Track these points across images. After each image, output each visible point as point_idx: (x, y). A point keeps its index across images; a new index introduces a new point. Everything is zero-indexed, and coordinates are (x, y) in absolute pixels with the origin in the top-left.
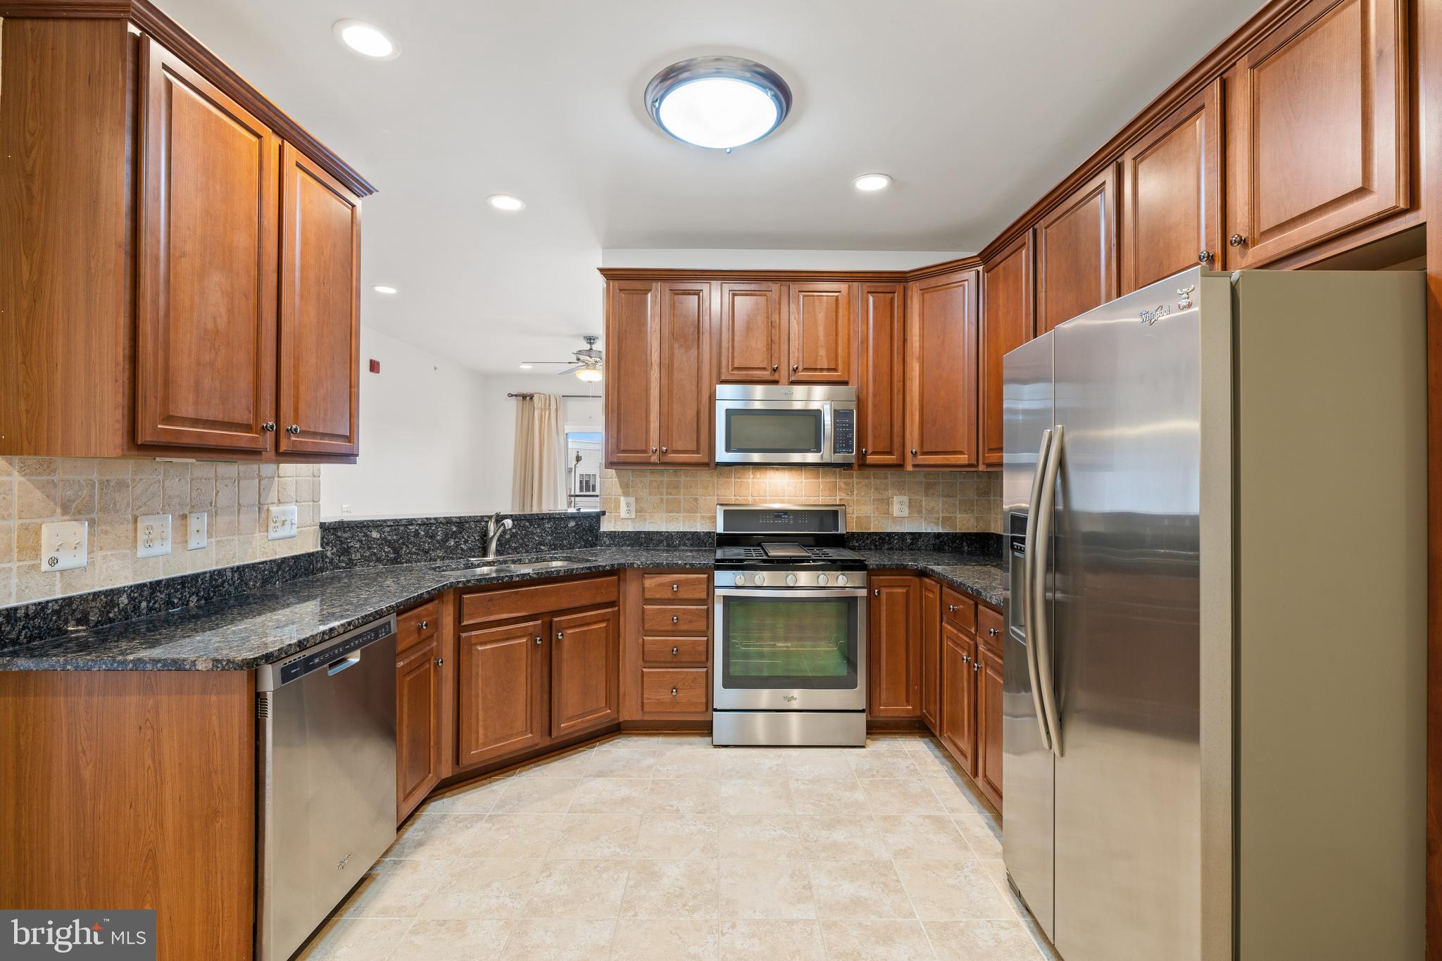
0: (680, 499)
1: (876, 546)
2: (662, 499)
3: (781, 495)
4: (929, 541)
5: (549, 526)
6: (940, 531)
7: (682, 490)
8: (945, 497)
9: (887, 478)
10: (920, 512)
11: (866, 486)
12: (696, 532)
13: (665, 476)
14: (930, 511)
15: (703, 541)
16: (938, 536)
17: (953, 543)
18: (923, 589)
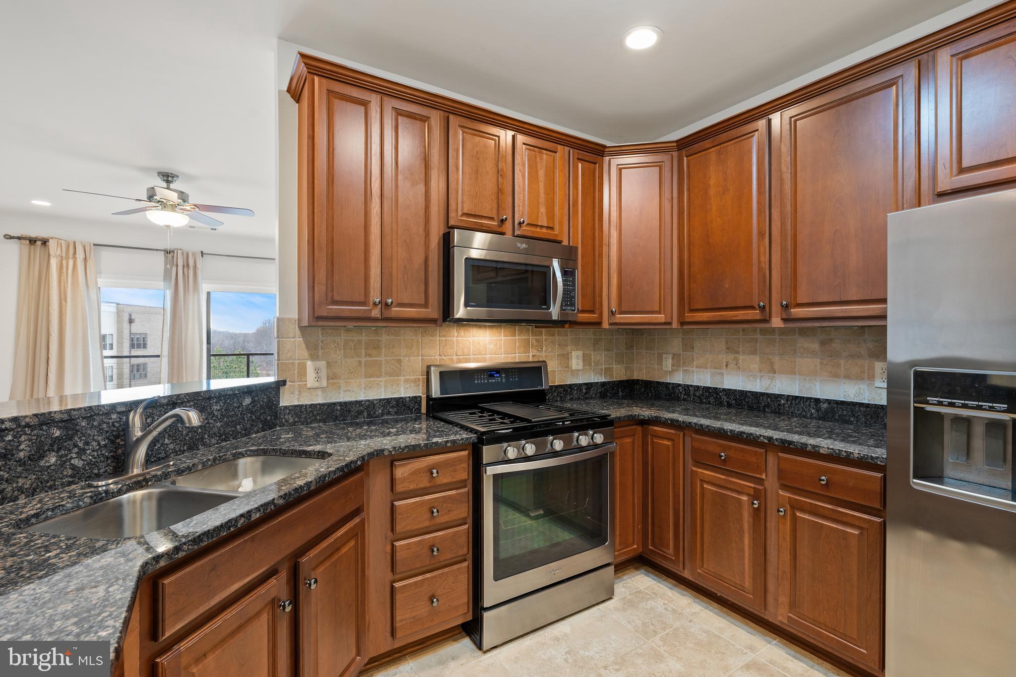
0: (381, 361)
1: (561, 397)
2: (360, 362)
3: (483, 353)
4: (597, 389)
5: (219, 408)
6: (603, 380)
7: (383, 351)
8: (606, 351)
9: (567, 335)
10: (590, 365)
11: (552, 342)
12: (402, 398)
13: (364, 334)
14: (597, 364)
15: (409, 407)
16: (603, 384)
17: (613, 389)
18: (649, 436)
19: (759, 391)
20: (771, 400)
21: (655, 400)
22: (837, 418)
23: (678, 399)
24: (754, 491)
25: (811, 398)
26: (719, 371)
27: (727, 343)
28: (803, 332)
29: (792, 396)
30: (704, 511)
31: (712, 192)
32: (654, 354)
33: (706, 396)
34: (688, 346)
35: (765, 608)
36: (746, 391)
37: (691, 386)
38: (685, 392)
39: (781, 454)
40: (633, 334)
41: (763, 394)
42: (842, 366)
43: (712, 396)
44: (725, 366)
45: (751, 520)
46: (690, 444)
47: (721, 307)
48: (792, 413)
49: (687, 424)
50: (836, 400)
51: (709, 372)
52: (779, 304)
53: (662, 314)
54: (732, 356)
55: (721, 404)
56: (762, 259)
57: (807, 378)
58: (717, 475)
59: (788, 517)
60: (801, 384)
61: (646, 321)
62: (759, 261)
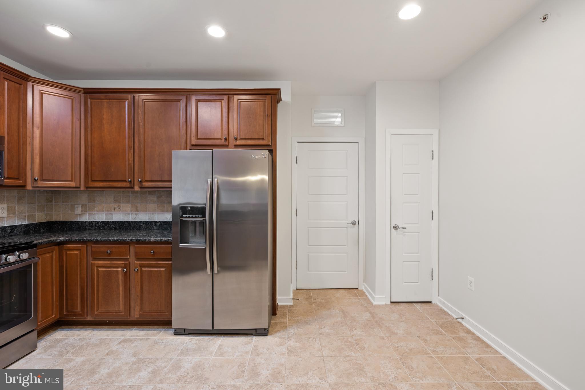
6: (27, 223)
8: (29, 204)
10: (14, 213)
14: (20, 213)
17: (35, 228)
18: (64, 250)
19: (131, 220)
20: (136, 224)
21: (69, 231)
22: (163, 228)
23: (85, 230)
24: (124, 265)
25: (153, 221)
26: (110, 212)
27: (114, 198)
28: (150, 193)
29: (146, 221)
30: (99, 281)
31: (105, 122)
32: (69, 205)
33: (102, 226)
34: (92, 200)
35: (130, 316)
36: (124, 221)
37: (94, 221)
38: (90, 225)
39: (136, 246)
40: (52, 193)
41: (132, 222)
42: (165, 207)
43: (106, 225)
44: (113, 210)
45: (123, 278)
46: (91, 250)
47: (110, 180)
48: (145, 229)
49: (88, 240)
50: (163, 221)
51: (104, 213)
52: (138, 180)
53: (73, 182)
54: (117, 205)
55: (111, 229)
56: (130, 159)
57: (152, 213)
58: (106, 262)
59: (139, 272)
60: (150, 216)
61: (62, 185)
62: (129, 160)
